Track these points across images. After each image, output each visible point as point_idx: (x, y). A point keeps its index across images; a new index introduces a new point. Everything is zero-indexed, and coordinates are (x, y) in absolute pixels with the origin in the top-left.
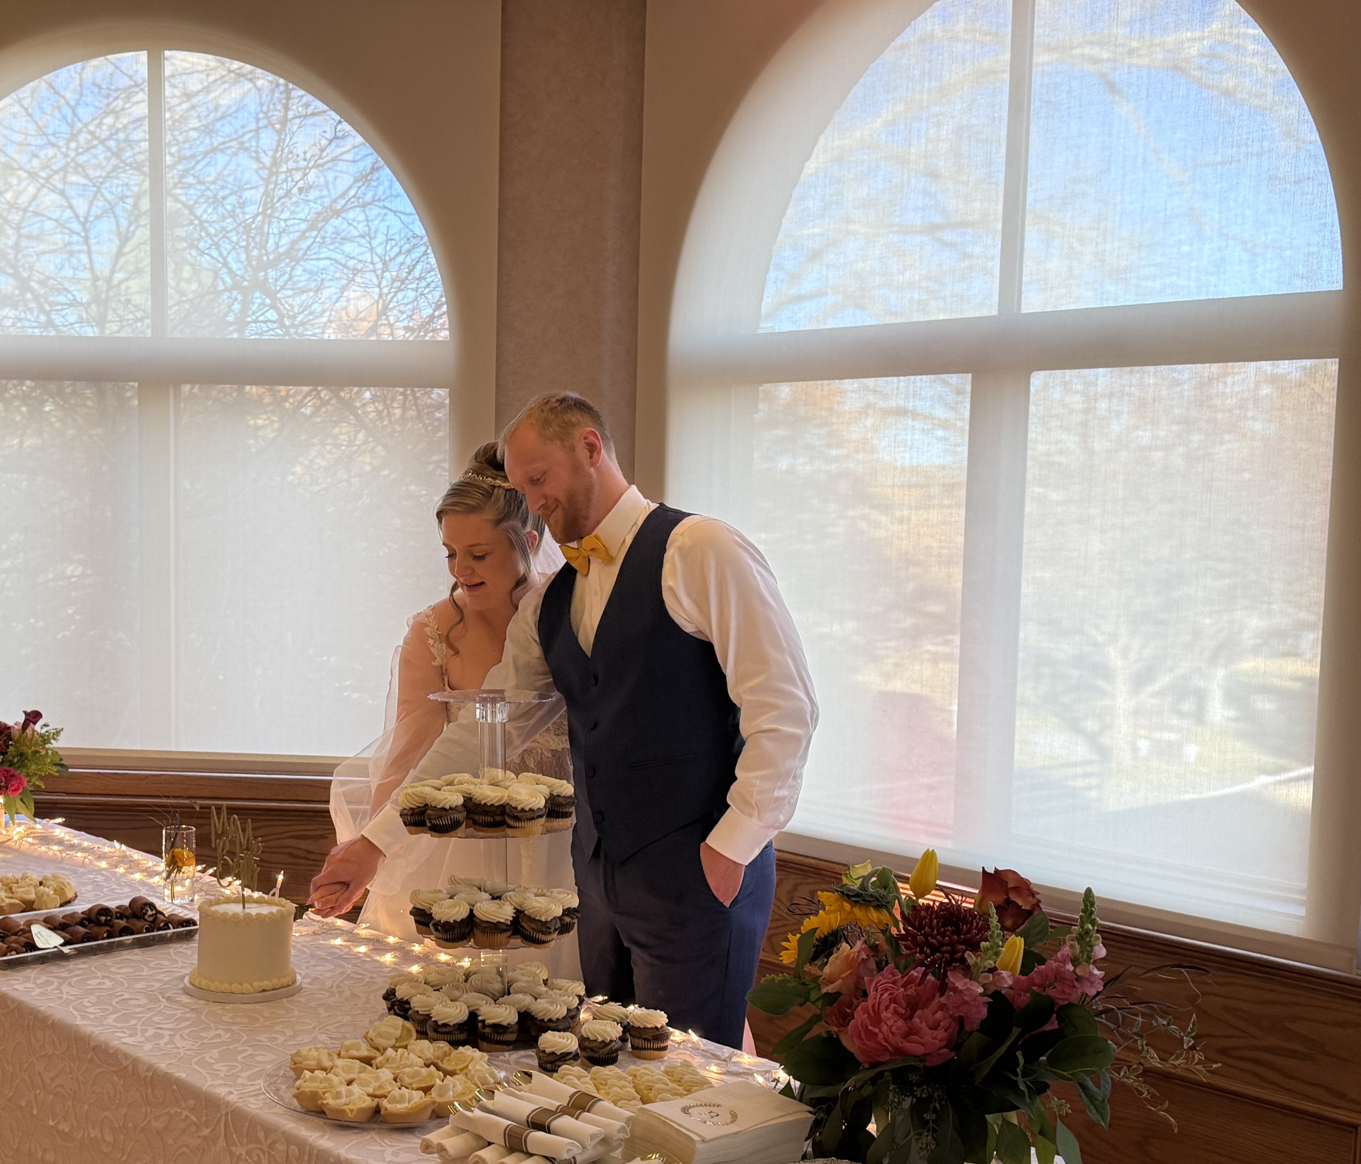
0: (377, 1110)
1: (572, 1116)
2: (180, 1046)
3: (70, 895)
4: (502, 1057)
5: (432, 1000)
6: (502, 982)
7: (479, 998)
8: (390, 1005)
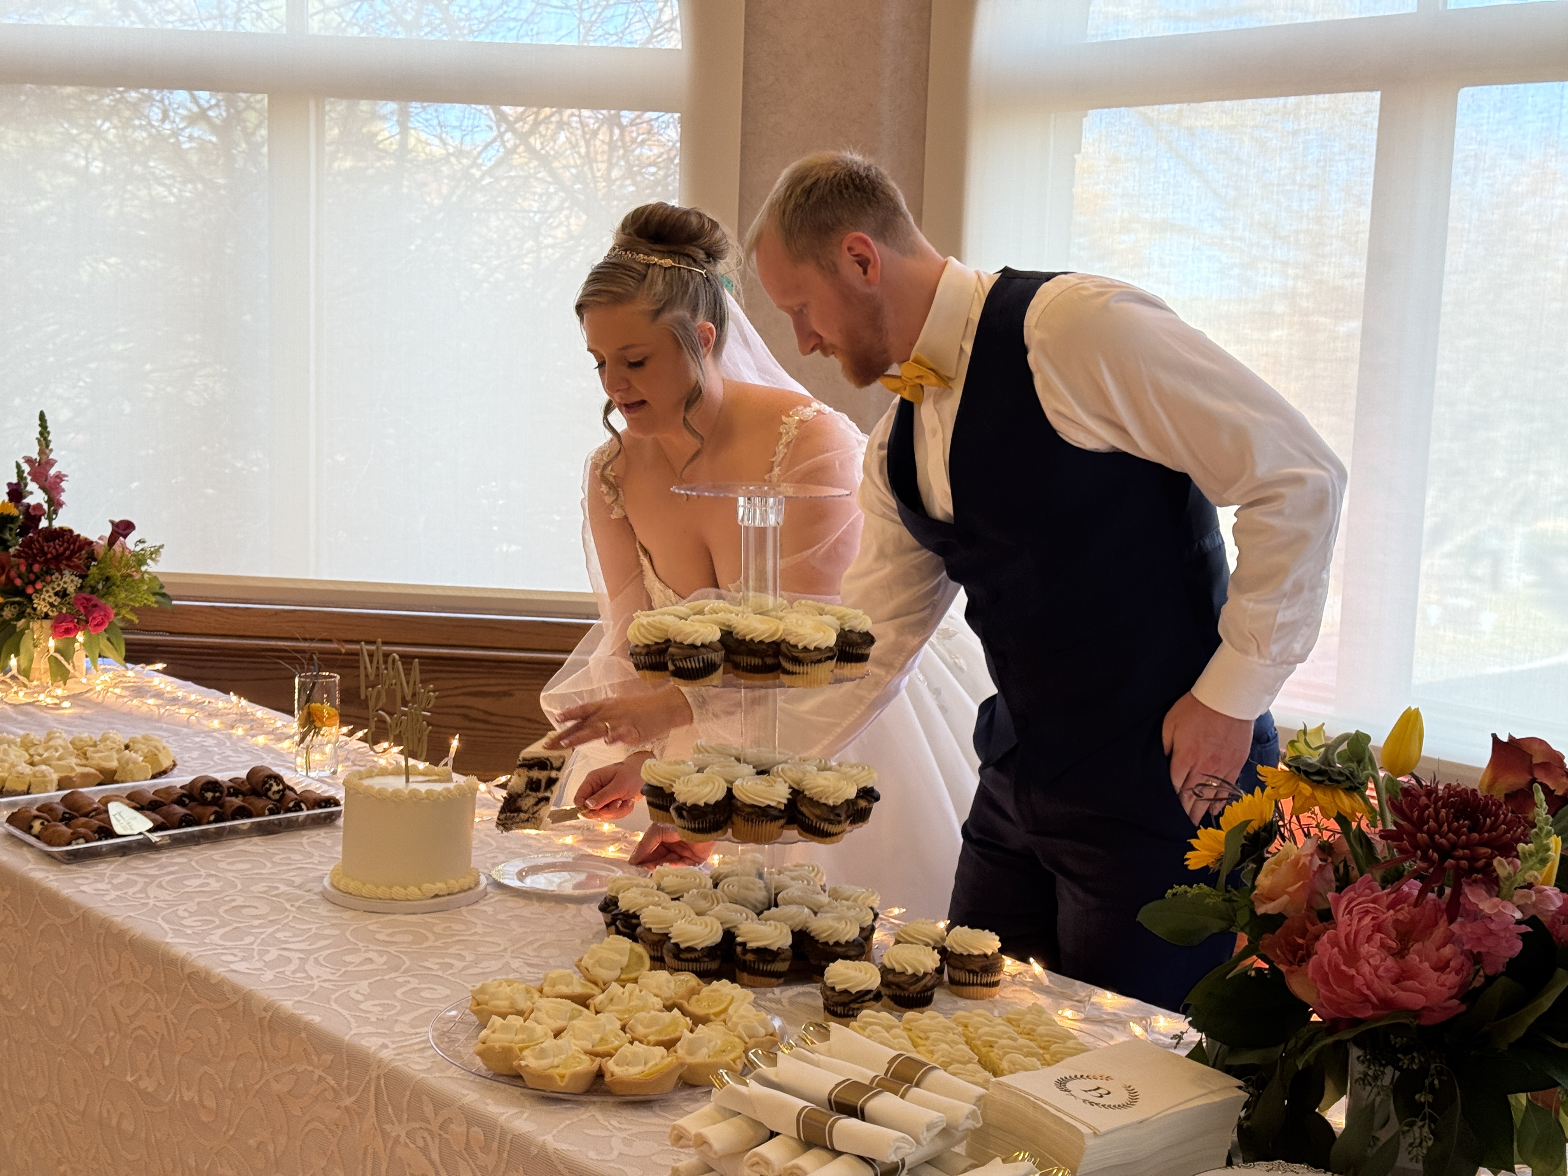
0: (600, 1074)
1: (896, 1094)
2: (314, 975)
3: (166, 763)
4: (769, 995)
5: (671, 913)
6: (768, 890)
7: (736, 912)
8: (609, 920)
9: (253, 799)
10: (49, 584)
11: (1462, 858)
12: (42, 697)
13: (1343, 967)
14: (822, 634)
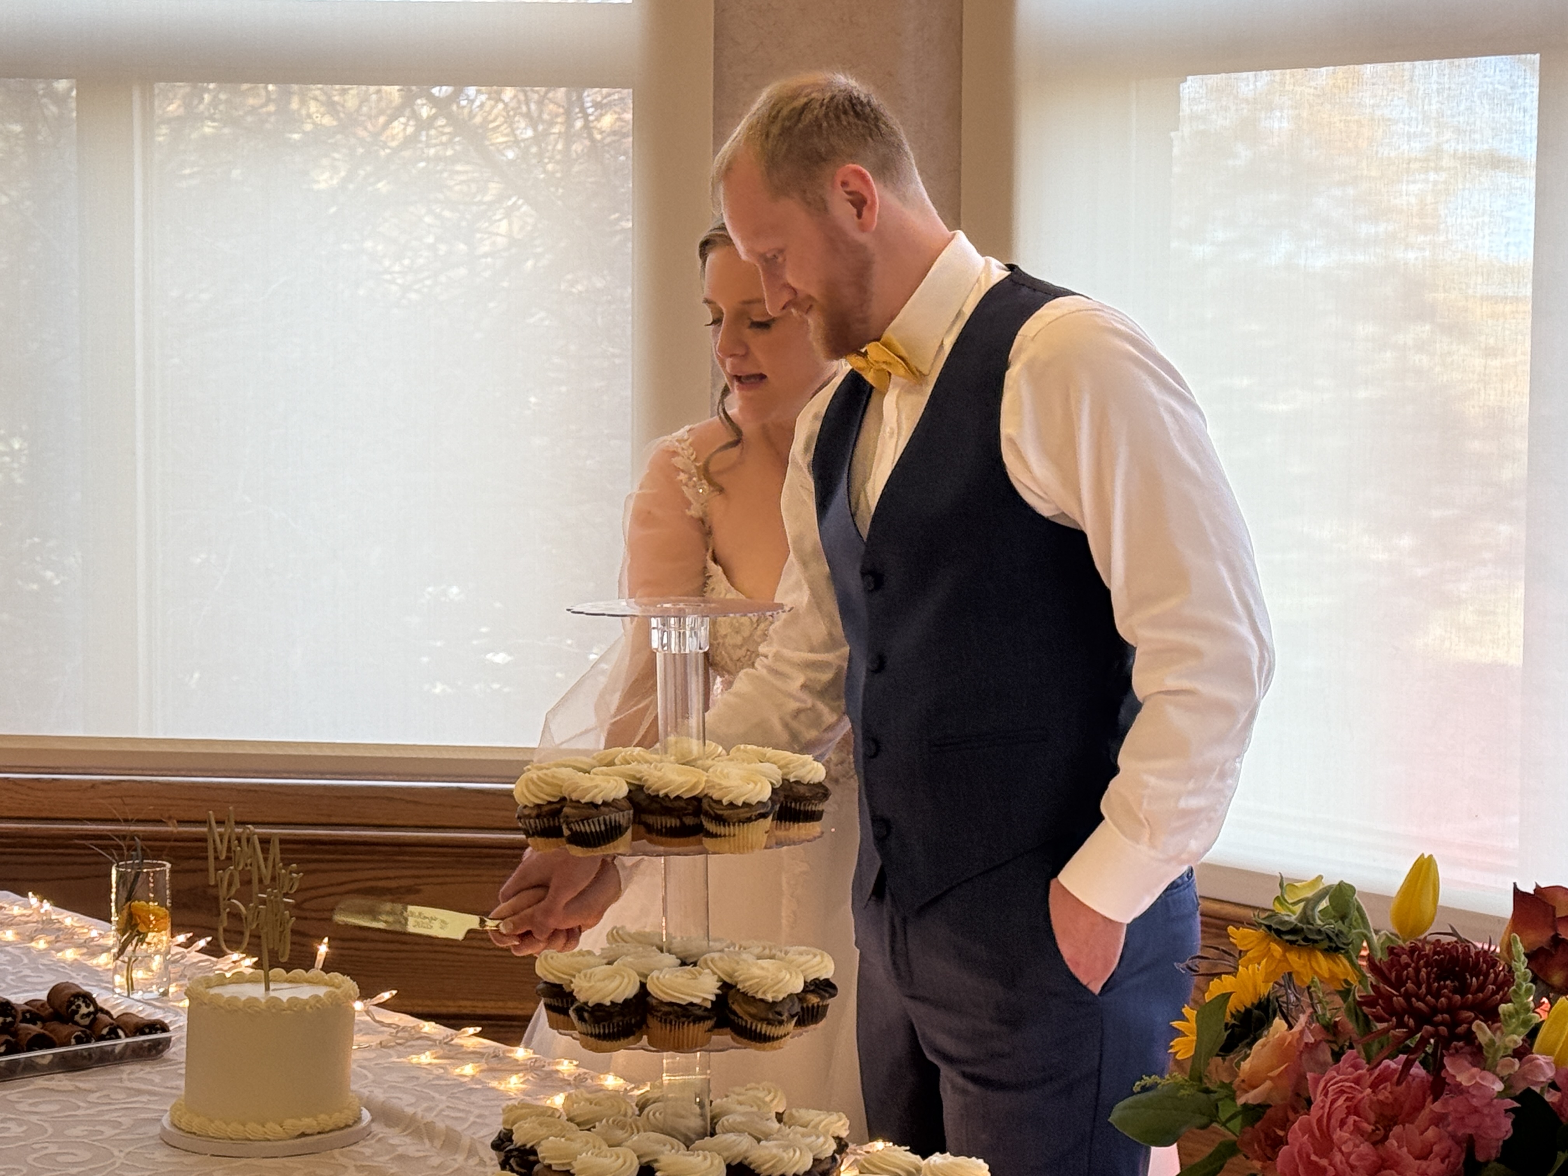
5: (576, 1145)
6: (703, 1115)
7: (658, 1142)
8: (503, 1158)
9: (55, 1025)
11: (1442, 1023)
13: (1314, 1158)
14: (751, 786)
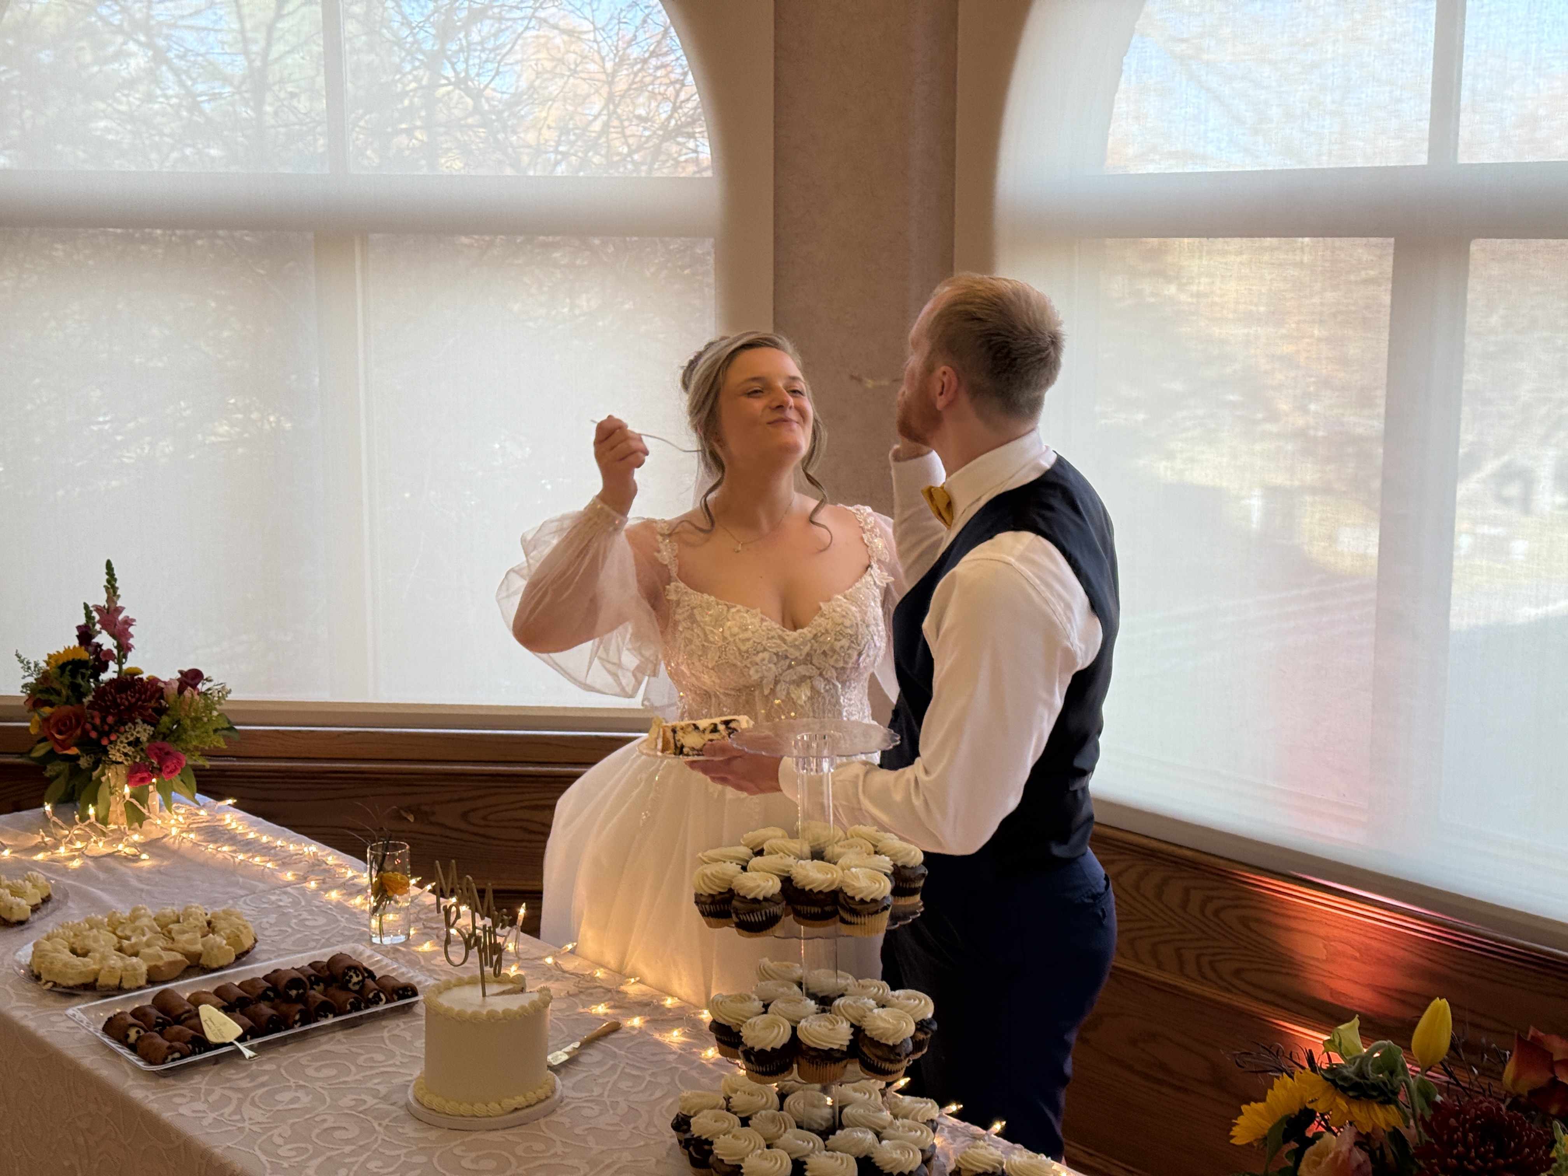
3: (248, 943)
5: (741, 1143)
7: (803, 1139)
8: (682, 1142)
9: (332, 991)
10: (122, 734)
12: (120, 847)
14: (877, 885)
